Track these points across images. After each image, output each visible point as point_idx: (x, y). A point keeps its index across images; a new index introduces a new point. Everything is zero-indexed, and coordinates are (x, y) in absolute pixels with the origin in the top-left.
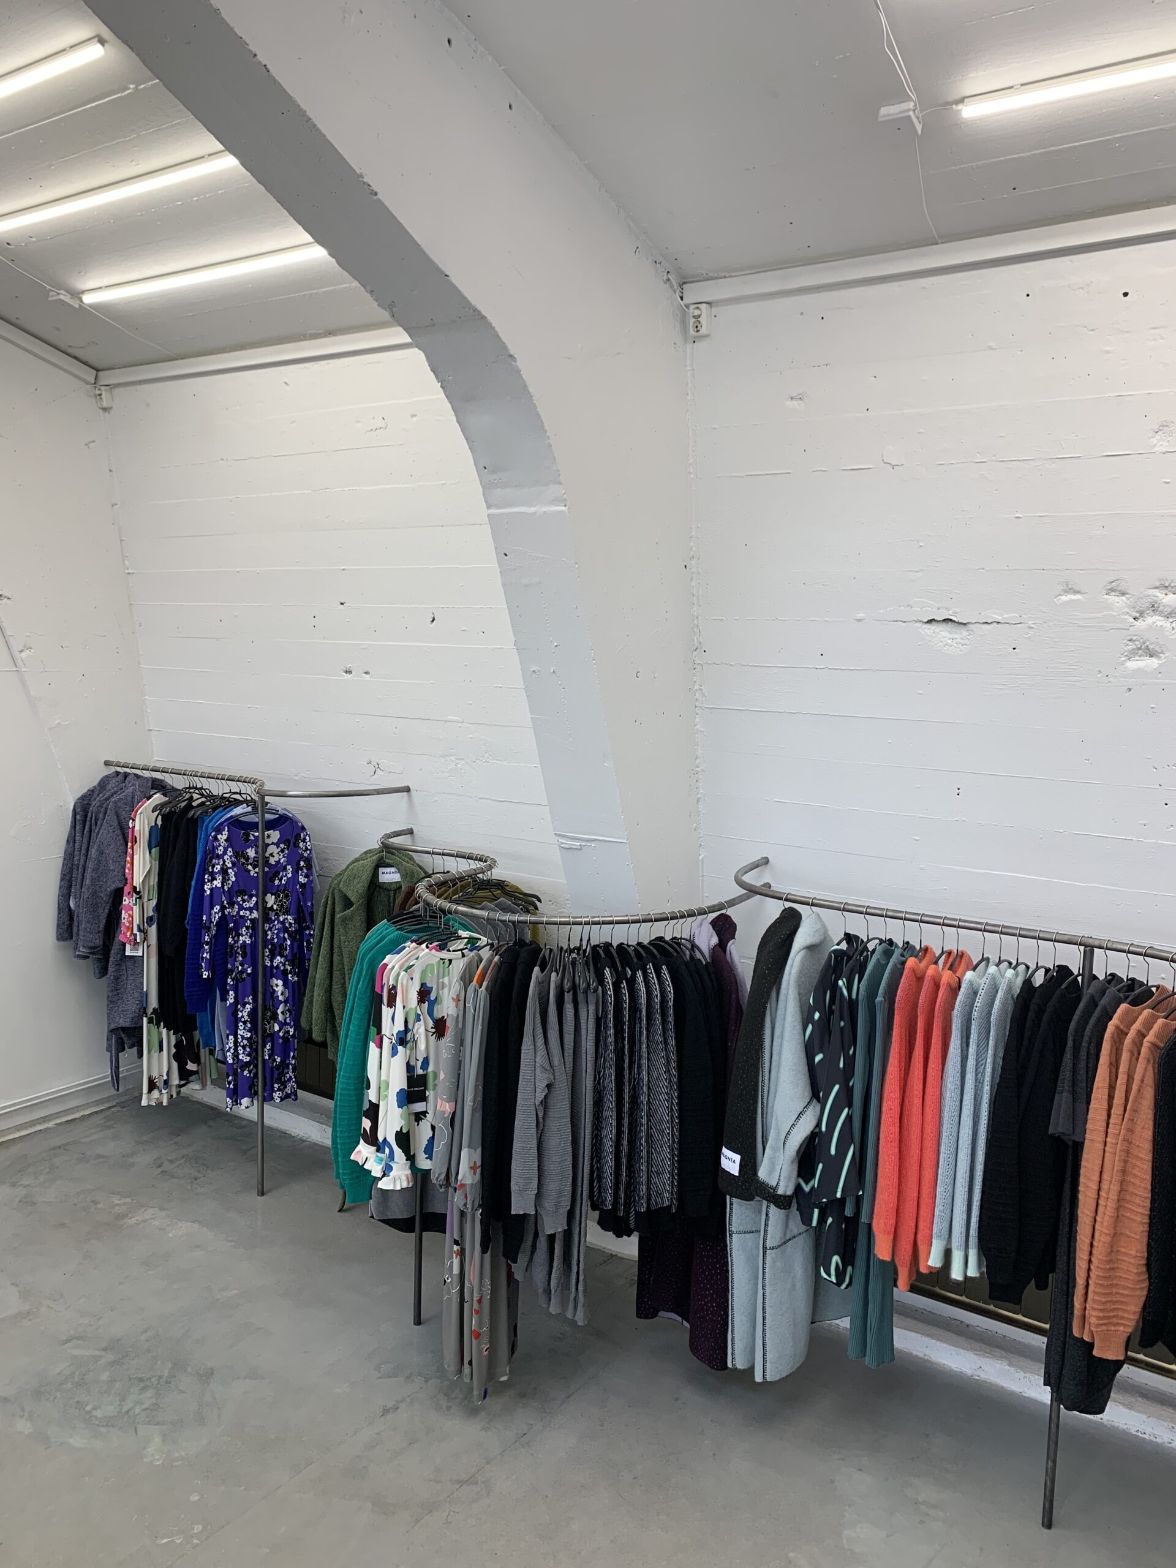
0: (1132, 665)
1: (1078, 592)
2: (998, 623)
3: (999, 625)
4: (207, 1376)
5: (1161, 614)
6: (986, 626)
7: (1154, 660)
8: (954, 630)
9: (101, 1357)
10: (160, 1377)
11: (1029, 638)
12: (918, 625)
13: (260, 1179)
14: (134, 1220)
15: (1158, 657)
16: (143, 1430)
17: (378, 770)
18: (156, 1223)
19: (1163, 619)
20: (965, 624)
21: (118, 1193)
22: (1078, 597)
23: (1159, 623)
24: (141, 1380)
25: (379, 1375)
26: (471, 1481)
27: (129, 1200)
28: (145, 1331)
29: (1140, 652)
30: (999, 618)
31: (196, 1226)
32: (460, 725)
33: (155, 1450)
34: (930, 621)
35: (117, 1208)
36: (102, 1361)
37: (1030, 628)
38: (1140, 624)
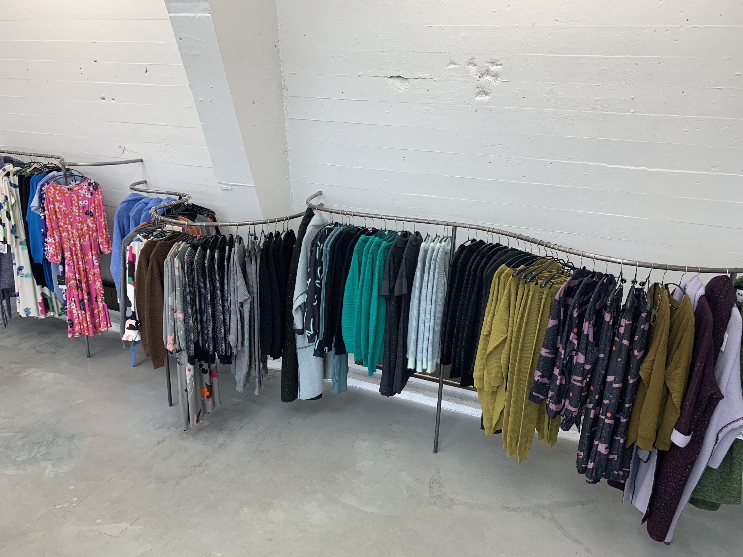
0: (478, 99)
1: (455, 64)
2: (421, 78)
3: (422, 80)
4: (72, 437)
5: (490, 75)
6: (416, 80)
7: (487, 96)
8: (402, 81)
9: (16, 435)
10: (48, 441)
11: (435, 86)
12: (386, 78)
13: (87, 350)
14: (24, 374)
15: (489, 95)
16: (43, 464)
17: (125, 151)
18: (36, 374)
19: (491, 77)
20: (407, 79)
21: (14, 363)
22: (456, 66)
23: (490, 80)
24: (38, 443)
25: (155, 428)
26: (200, 465)
27: (19, 365)
28: (37, 422)
29: (482, 93)
30: (421, 76)
31: (57, 374)
32: (165, 127)
33: (49, 471)
34: (391, 77)
35: (14, 369)
36: (17, 437)
37: (435, 81)
38: (482, 80)
